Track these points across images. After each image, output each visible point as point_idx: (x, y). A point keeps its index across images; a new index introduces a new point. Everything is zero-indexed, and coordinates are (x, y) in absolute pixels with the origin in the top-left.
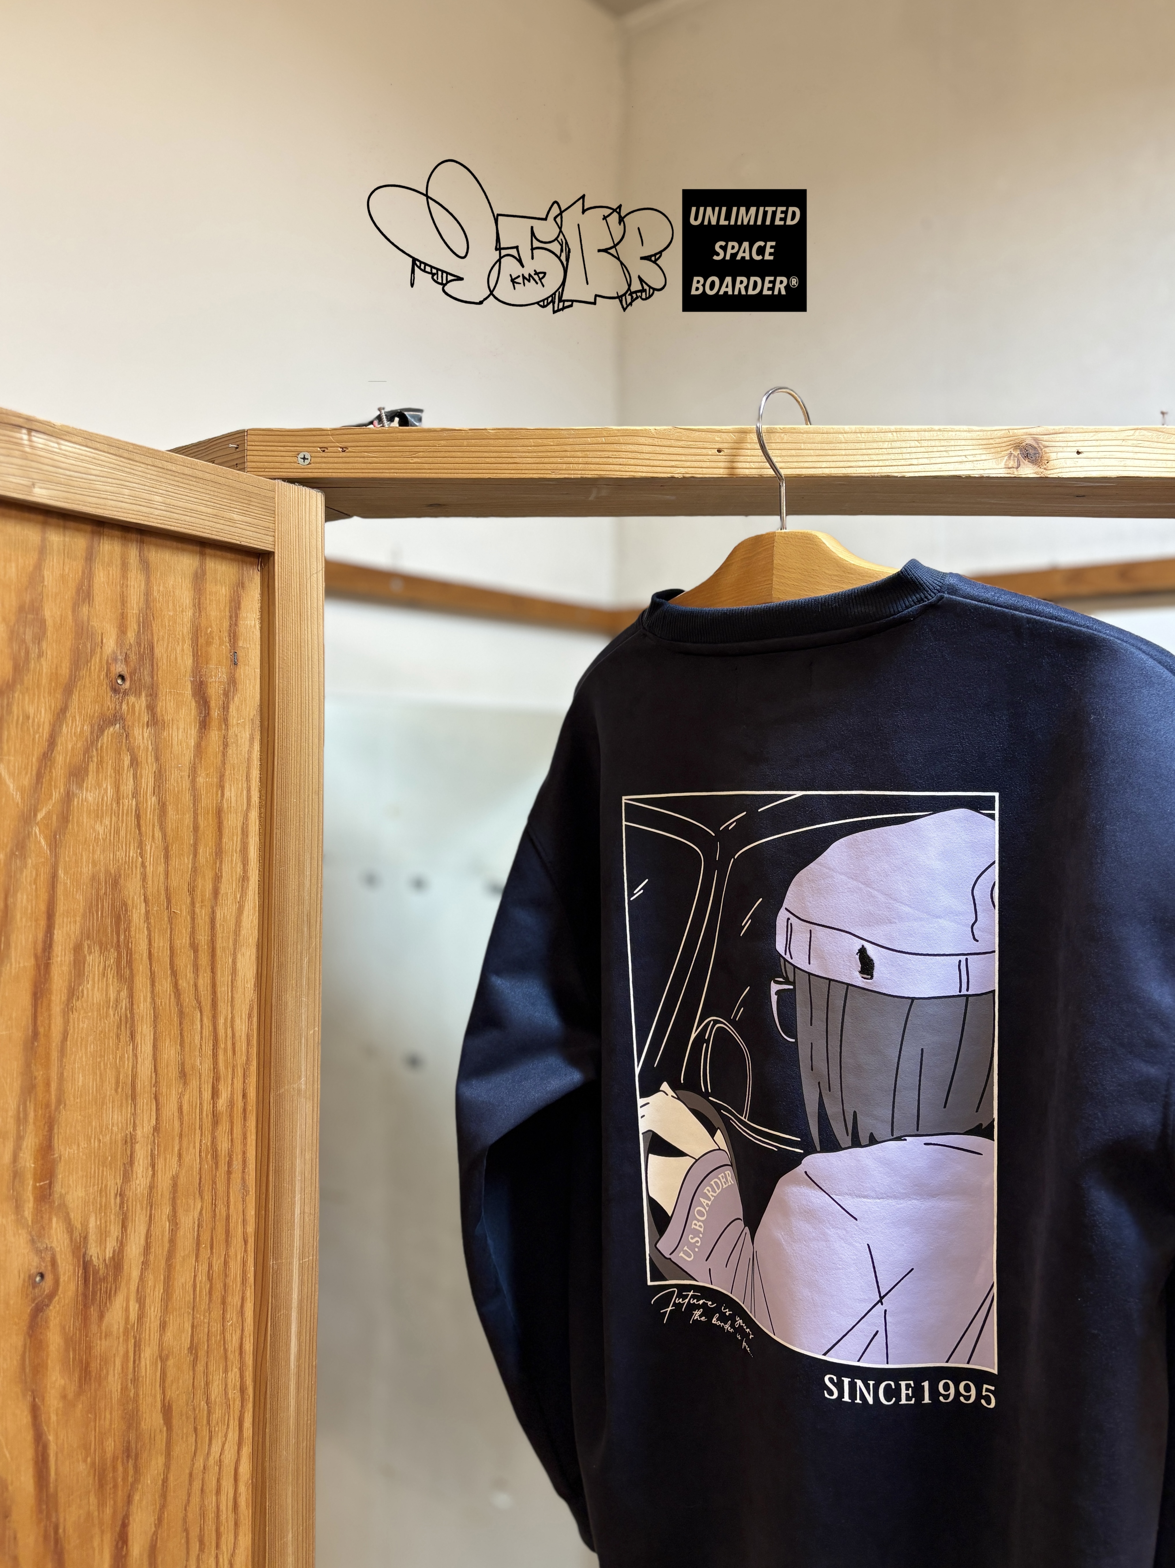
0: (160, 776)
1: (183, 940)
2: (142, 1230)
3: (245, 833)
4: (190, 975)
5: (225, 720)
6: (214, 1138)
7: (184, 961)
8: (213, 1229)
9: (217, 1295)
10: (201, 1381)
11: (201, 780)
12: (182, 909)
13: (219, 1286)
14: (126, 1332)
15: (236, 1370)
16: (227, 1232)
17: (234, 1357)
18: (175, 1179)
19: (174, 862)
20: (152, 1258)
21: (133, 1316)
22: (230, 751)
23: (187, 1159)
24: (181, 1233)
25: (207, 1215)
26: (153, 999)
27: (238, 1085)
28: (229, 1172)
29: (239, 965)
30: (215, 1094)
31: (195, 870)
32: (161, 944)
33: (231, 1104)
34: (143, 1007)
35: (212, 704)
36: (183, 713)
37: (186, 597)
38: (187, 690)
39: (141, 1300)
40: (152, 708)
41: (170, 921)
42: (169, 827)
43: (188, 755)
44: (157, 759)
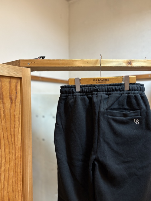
0: (4, 111)
1: (9, 134)
2: (4, 175)
3: (19, 118)
4: (10, 139)
5: (15, 102)
6: (15, 161)
7: (9, 137)
8: (15, 174)
9: (16, 183)
10: (14, 195)
11: (11, 111)
12: (9, 130)
13: (17, 182)
14: (2, 189)
15: (20, 193)
16: (18, 174)
17: (20, 191)
18: (9, 168)
19: (7, 123)
20: (5, 179)
21: (3, 187)
22: (16, 107)
23: (11, 165)
24: (10, 175)
25: (14, 172)
26: (4, 143)
27: (19, 153)
28: (18, 166)
30: (15, 155)
31: (11, 124)
32: (5, 135)
33: (18, 156)
35: (13, 100)
36: (8, 102)
37: (8, 85)
38: (9, 98)
39: (4, 185)
40: (3, 101)
41: (7, 131)
42: (6, 118)
43: (9, 108)
44: (4, 109)
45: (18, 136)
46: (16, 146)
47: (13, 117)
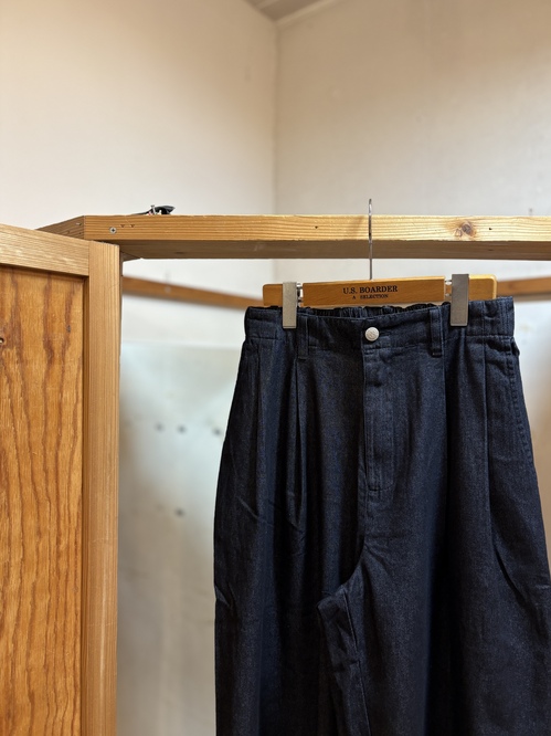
0: (25, 388)
1: (39, 467)
2: (15, 609)
3: (75, 414)
4: (43, 484)
5: (64, 360)
6: (57, 564)
7: (40, 478)
8: (57, 608)
9: (60, 640)
10: (51, 681)
11: (49, 389)
12: (38, 452)
13: (61, 636)
14: (7, 657)
15: (71, 677)
16: (66, 610)
17: (70, 671)
18: (34, 585)
19: (34, 429)
20: (21, 622)
21: (11, 650)
22: (67, 375)
23: (41, 574)
24: (38, 610)
25: (53, 602)
26: (21, 496)
27: (72, 537)
28: (67, 581)
29: (72, 479)
30: (58, 542)
31: (46, 433)
32: (26, 470)
33: (68, 547)
34: (15, 500)
35: (56, 351)
36: (38, 356)
37: (40, 300)
38: (41, 345)
39: (15, 642)
40: (20, 354)
41: (32, 458)
42: (30, 412)
43: (41, 377)
44: (23, 379)
45: (69, 477)
46: (62, 511)
47: (53, 411)
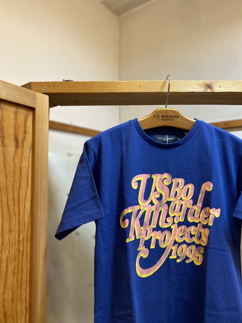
0: (5, 159)
1: (11, 198)
3: (28, 173)
4: (12, 206)
5: (23, 147)
6: (19, 247)
7: (11, 203)
8: (18, 269)
9: (19, 285)
10: (14, 306)
11: (16, 160)
12: (10, 191)
13: (20, 283)
15: (24, 304)
16: (22, 270)
17: (24, 301)
18: (7, 257)
19: (8, 179)
22: (24, 154)
23: (11, 252)
24: (9, 270)
25: (16, 266)
26: (2, 212)
28: (23, 255)
29: (26, 205)
30: (19, 236)
31: (14, 181)
32: (5, 199)
33: (24, 238)
35: (19, 142)
36: (11, 144)
37: (12, 117)
38: (13, 138)
40: (3, 142)
41: (7, 193)
42: (7, 170)
43: (12, 154)
44: (4, 154)
45: (25, 204)
46: (21, 220)
47: (18, 171)
